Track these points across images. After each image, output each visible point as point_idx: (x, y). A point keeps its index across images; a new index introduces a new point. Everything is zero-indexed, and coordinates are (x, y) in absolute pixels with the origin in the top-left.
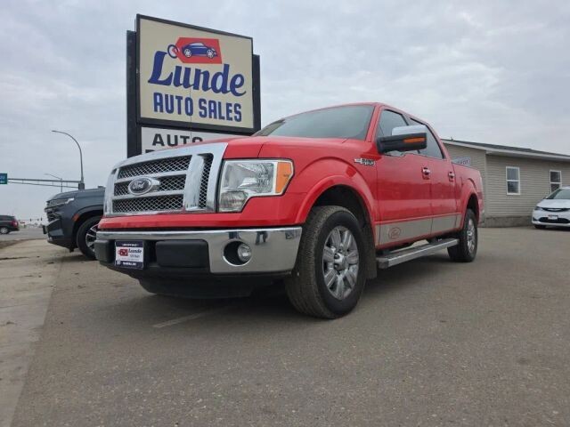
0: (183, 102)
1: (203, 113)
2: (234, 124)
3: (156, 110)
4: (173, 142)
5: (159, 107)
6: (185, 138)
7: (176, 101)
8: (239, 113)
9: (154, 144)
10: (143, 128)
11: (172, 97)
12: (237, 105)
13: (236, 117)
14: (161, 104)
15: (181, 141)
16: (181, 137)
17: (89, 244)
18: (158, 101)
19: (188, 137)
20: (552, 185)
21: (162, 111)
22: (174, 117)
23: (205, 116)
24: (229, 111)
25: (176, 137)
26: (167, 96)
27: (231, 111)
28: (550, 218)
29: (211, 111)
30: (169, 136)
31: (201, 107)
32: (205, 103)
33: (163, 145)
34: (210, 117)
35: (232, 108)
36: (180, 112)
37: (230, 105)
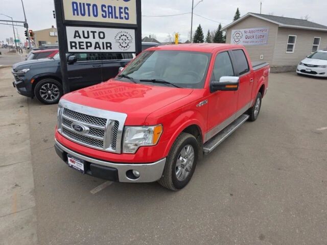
0: (91, 8)
1: (104, 15)
2: (124, 21)
3: (74, 14)
4: (86, 36)
5: (76, 12)
6: (94, 32)
7: (86, 7)
8: (127, 13)
9: (75, 37)
10: (67, 27)
11: (84, 4)
12: (126, 8)
13: (125, 17)
14: (77, 10)
15: (91, 35)
16: (91, 32)
17: (43, 96)
18: (75, 8)
19: (96, 32)
20: (314, 46)
21: (78, 14)
22: (86, 18)
23: (105, 17)
24: (121, 13)
25: (88, 32)
26: (80, 4)
27: (122, 13)
28: (306, 70)
29: (109, 13)
30: (83, 32)
31: (103, 11)
32: (105, 7)
33: (80, 38)
34: (109, 17)
35: (122, 10)
36: (89, 15)
37: (122, 8)
